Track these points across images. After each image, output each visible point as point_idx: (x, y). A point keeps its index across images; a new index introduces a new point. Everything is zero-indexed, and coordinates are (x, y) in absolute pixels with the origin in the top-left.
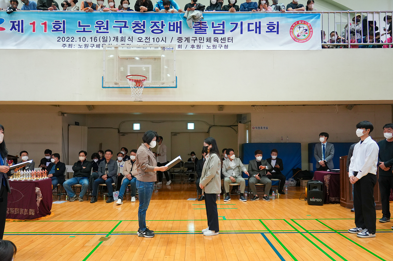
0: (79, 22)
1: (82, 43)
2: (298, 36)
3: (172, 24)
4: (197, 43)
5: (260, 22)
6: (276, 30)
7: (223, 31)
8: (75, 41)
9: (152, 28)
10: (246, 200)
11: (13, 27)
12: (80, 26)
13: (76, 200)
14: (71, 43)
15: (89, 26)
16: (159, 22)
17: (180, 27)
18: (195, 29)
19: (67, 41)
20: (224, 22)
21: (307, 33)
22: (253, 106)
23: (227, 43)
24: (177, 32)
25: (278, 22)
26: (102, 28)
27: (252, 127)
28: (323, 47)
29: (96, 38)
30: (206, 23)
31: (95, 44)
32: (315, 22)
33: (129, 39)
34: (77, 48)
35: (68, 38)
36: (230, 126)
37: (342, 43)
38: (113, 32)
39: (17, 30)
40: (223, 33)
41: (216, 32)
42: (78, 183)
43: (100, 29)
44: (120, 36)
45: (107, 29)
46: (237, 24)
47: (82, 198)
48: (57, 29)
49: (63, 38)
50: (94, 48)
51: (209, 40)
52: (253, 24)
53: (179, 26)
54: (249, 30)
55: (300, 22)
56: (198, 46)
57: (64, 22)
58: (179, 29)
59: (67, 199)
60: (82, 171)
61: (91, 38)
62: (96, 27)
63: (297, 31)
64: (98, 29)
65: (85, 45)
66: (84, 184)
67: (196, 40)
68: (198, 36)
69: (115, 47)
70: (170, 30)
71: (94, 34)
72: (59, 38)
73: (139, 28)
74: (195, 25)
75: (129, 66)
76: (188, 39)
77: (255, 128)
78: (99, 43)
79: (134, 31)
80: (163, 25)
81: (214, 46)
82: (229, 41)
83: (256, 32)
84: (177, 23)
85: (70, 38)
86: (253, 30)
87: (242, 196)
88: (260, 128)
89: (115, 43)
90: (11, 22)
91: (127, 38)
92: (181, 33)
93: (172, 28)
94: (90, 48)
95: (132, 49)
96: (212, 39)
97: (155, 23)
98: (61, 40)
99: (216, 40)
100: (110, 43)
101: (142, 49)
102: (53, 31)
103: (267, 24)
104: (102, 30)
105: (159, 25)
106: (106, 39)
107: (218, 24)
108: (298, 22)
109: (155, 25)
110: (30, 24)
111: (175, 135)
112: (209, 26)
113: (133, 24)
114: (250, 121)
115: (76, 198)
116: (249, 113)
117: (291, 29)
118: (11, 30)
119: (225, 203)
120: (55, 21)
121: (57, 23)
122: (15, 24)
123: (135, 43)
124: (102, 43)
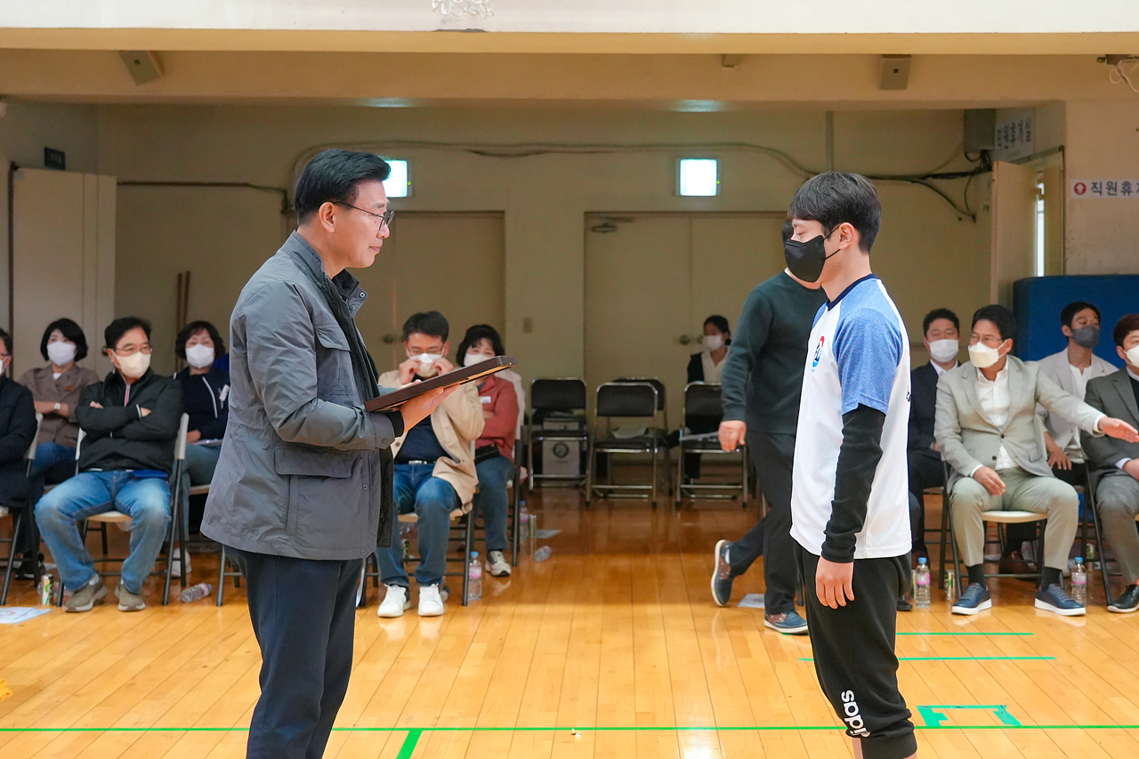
10: (1082, 611)
13: (100, 603)
27: (1071, 184)
42: (114, 502)
47: (134, 593)
59: (45, 596)
60: (130, 430)
66: (142, 512)
77: (1089, 186)
87: (1052, 586)
88: (1120, 188)
111: (605, 225)
114: (1062, 149)
115: (100, 594)
116: (1056, 102)
119: (961, 622)
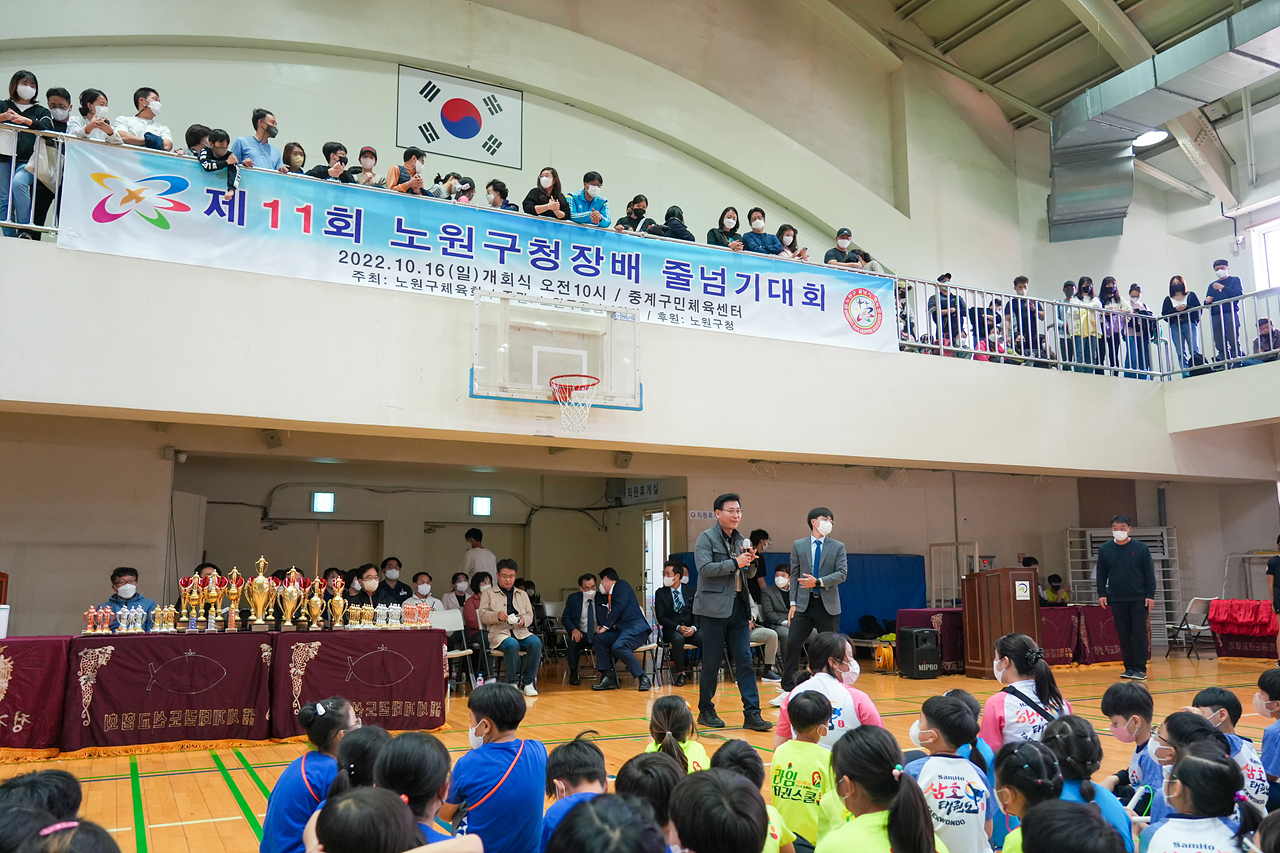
0: (400, 221)
1: (405, 275)
2: (859, 320)
3: (619, 258)
4: (671, 307)
5: (790, 281)
6: (819, 301)
7: (723, 288)
8: (386, 268)
9: (574, 260)
11: (215, 206)
12: (400, 229)
14: (377, 271)
15: (425, 234)
16: (590, 250)
17: (637, 268)
18: (668, 277)
19: (365, 265)
20: (723, 270)
21: (872, 316)
22: (753, 461)
23: (730, 318)
24: (630, 278)
25: (822, 286)
26: (457, 244)
27: (689, 513)
28: (902, 348)
29: (440, 267)
30: (688, 265)
31: (440, 281)
32: (885, 295)
33: (522, 282)
34: (392, 285)
35: (368, 258)
36: (582, 510)
37: (929, 345)
38: (484, 259)
39: (227, 217)
40: (722, 294)
41: (709, 289)
43: (452, 246)
44: (500, 270)
45: (469, 247)
46: (748, 278)
48: (339, 229)
49: (356, 256)
50: (438, 292)
51: (694, 305)
52: (778, 282)
53: (633, 264)
54: (771, 295)
55: (860, 292)
56: (672, 316)
57: (359, 212)
58: (633, 271)
61: (429, 265)
62: (441, 238)
63: (856, 310)
64: (446, 244)
65: (414, 282)
67: (668, 302)
68: (674, 293)
69: (502, 299)
70: (614, 272)
71: (436, 256)
72: (344, 254)
73: (544, 256)
74: (667, 268)
75: (536, 349)
76: (651, 298)
77: (697, 514)
78: (449, 281)
79: (534, 262)
80: (599, 258)
81: (704, 320)
82: (734, 313)
83: (784, 302)
84: (630, 256)
85: (374, 258)
86: (779, 296)
87: (769, 671)
89: (487, 285)
90: (208, 191)
91: (516, 278)
92: (637, 281)
93: (618, 267)
94: (426, 290)
95: (529, 305)
96: (701, 304)
97: (582, 250)
98: (348, 259)
99: (708, 307)
100: (477, 285)
101: (552, 308)
102: (326, 232)
103: (804, 288)
104: (457, 249)
105: (591, 255)
106: (465, 272)
107: (713, 273)
108: (857, 290)
109: (582, 254)
110: (265, 205)
112: (696, 274)
113: (531, 244)
114: (685, 497)
116: (681, 477)
117: (845, 303)
118: (208, 212)
120: (335, 209)
121: (339, 214)
122: (221, 198)
123: (536, 290)
124: (455, 282)
